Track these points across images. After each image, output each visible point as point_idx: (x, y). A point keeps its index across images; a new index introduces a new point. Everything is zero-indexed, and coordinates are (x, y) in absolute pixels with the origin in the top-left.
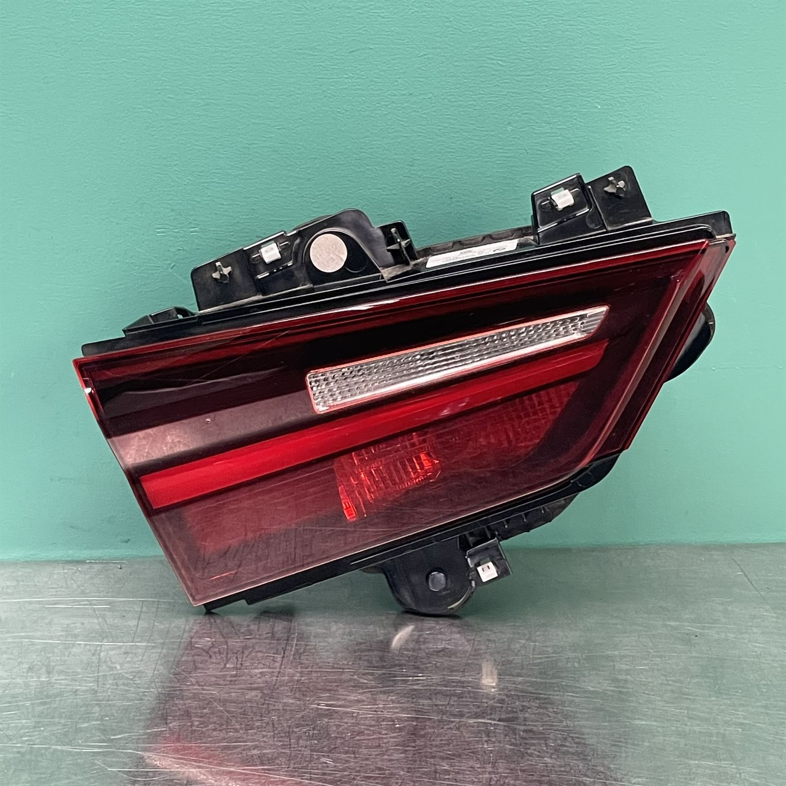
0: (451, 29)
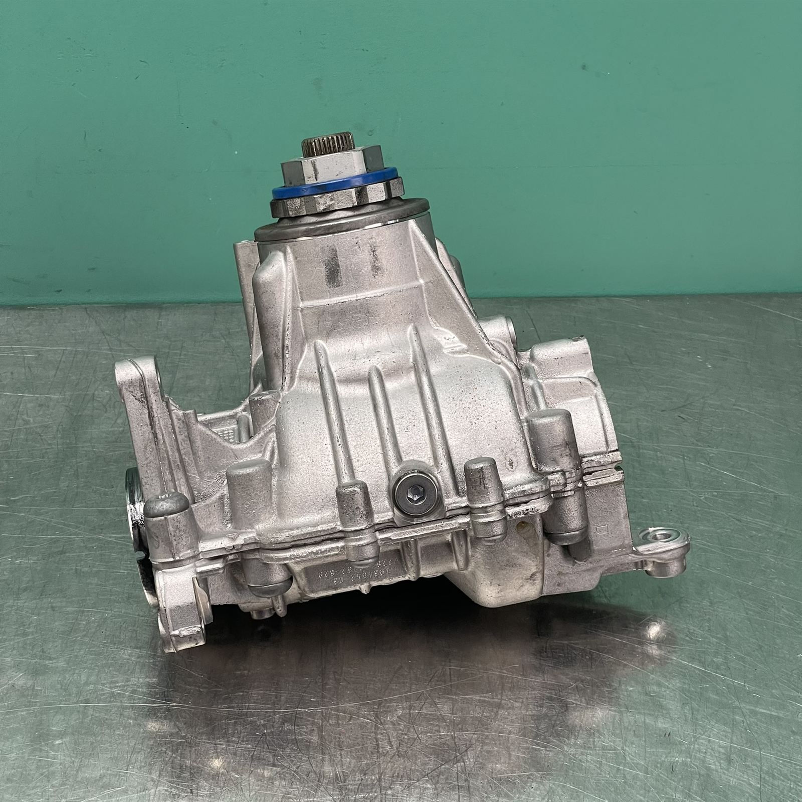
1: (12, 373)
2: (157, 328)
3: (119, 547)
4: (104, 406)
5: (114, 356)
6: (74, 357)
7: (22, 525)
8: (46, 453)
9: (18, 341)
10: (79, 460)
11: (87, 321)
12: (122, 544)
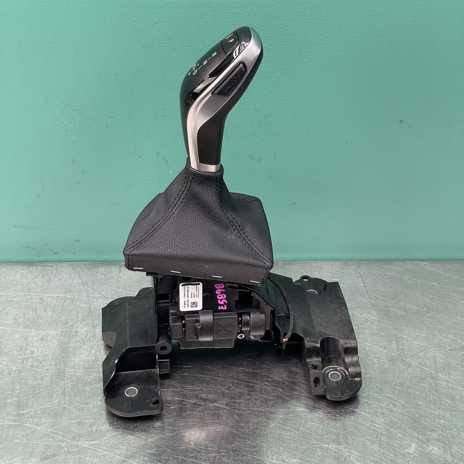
0: (212, 11)
1: (24, 314)
2: (118, 281)
3: (91, 452)
4: (83, 340)
5: (90, 301)
6: (64, 302)
7: (28, 434)
8: (45, 376)
9: (29, 289)
10: (66, 382)
11: (73, 274)
12: (92, 450)
